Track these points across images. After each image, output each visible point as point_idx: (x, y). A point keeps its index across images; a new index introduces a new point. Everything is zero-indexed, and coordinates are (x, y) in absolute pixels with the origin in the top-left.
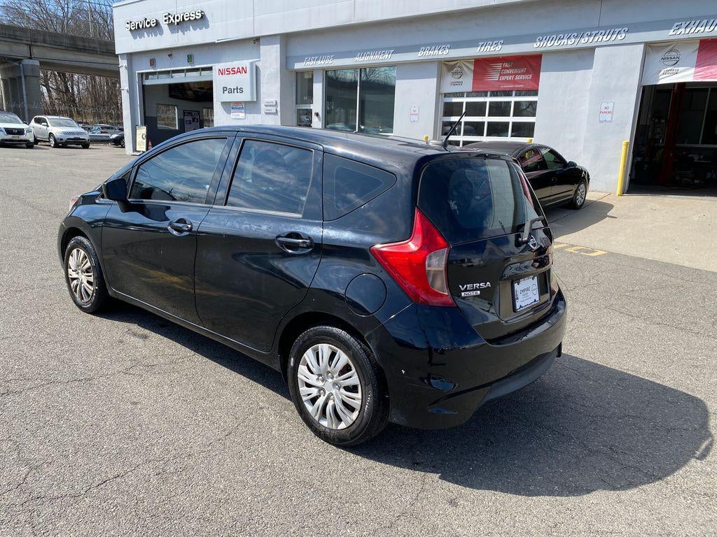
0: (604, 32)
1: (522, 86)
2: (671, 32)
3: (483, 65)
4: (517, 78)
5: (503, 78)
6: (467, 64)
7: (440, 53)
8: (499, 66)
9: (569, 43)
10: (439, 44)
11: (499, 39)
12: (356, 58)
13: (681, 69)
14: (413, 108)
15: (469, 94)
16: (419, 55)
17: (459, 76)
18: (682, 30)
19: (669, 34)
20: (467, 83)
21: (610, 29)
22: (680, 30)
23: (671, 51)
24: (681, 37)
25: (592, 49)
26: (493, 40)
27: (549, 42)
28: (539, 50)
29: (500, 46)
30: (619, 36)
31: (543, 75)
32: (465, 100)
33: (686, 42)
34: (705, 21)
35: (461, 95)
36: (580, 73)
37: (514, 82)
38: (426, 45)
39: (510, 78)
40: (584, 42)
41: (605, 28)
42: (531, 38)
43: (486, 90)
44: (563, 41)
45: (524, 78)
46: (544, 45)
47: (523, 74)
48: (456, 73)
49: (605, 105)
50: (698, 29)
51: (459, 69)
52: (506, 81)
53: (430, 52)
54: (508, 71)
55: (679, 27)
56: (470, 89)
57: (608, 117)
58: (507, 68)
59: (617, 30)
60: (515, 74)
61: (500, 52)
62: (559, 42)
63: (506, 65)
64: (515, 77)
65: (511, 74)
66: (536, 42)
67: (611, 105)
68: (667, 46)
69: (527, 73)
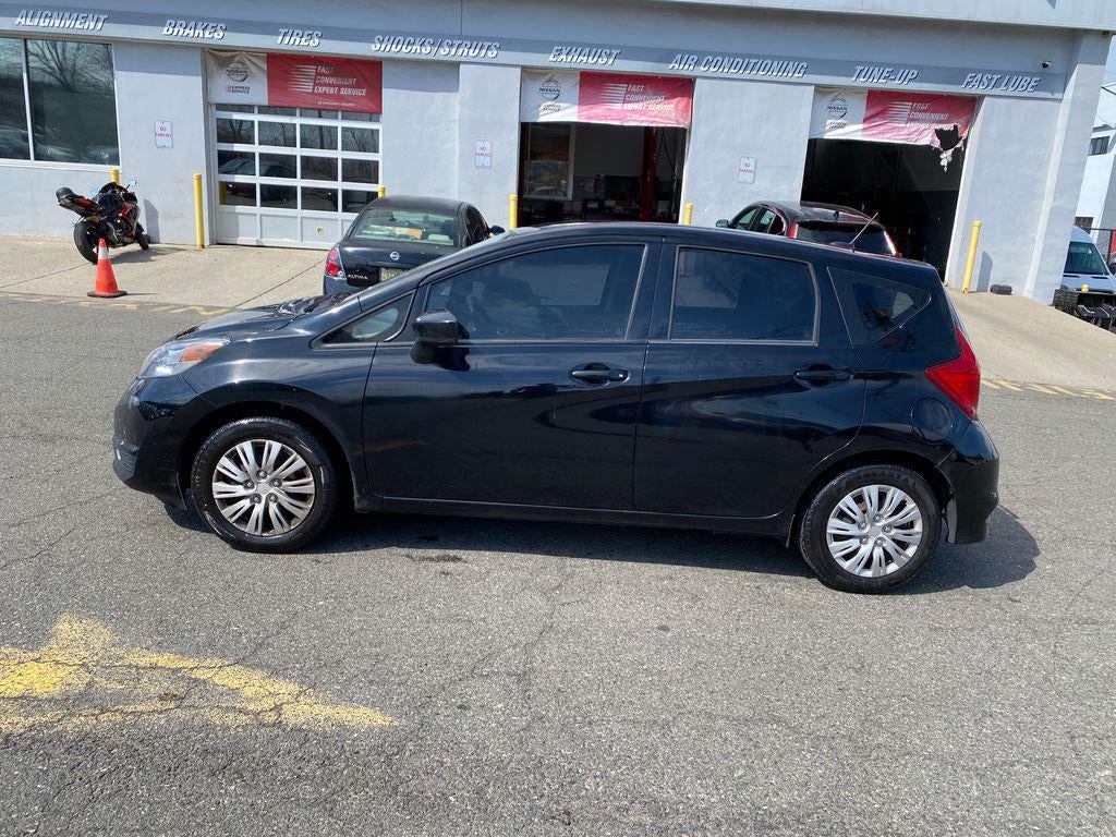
0: (469, 44)
1: (353, 105)
2: (551, 58)
3: (282, 66)
4: (344, 92)
5: (321, 90)
6: (255, 61)
7: (207, 35)
8: (311, 70)
9: (425, 52)
10: (203, 19)
11: (314, 28)
12: (19, 20)
13: (562, 105)
14: (159, 124)
15: (263, 110)
16: (165, 32)
17: (243, 77)
18: (563, 57)
19: (549, 60)
20: (258, 92)
21: (476, 40)
22: (561, 58)
23: (549, 81)
24: (562, 65)
25: (455, 65)
26: (306, 28)
27: (394, 46)
28: (379, 54)
29: (317, 41)
30: (489, 53)
31: (386, 92)
32: (256, 118)
33: (566, 73)
34: (587, 50)
35: (248, 108)
36: (439, 96)
37: (338, 97)
38: (177, 17)
39: (332, 91)
40: (444, 53)
41: (472, 39)
42: (366, 36)
43: (294, 105)
44: (415, 48)
45: (354, 93)
46: (387, 49)
47: (351, 86)
48: (235, 72)
49: (479, 144)
50: (581, 58)
51: (240, 66)
52: (325, 95)
53: (187, 31)
54: (327, 80)
55: (560, 52)
56: (265, 102)
57: (486, 161)
58: (325, 75)
59: (487, 44)
60: (340, 86)
61: (317, 50)
62: (409, 48)
63: (323, 70)
64: (339, 90)
65: (333, 85)
66: (374, 43)
67: (488, 145)
68: (546, 74)
69: (358, 86)
